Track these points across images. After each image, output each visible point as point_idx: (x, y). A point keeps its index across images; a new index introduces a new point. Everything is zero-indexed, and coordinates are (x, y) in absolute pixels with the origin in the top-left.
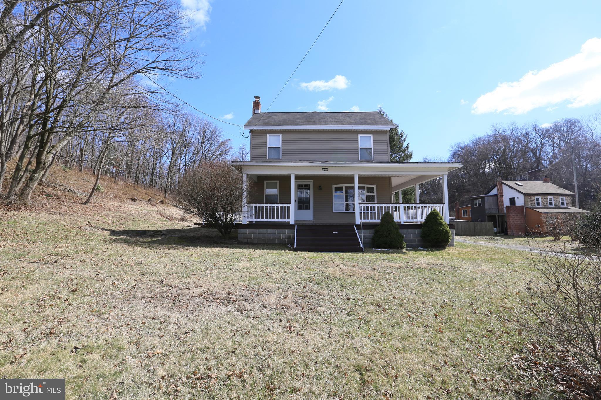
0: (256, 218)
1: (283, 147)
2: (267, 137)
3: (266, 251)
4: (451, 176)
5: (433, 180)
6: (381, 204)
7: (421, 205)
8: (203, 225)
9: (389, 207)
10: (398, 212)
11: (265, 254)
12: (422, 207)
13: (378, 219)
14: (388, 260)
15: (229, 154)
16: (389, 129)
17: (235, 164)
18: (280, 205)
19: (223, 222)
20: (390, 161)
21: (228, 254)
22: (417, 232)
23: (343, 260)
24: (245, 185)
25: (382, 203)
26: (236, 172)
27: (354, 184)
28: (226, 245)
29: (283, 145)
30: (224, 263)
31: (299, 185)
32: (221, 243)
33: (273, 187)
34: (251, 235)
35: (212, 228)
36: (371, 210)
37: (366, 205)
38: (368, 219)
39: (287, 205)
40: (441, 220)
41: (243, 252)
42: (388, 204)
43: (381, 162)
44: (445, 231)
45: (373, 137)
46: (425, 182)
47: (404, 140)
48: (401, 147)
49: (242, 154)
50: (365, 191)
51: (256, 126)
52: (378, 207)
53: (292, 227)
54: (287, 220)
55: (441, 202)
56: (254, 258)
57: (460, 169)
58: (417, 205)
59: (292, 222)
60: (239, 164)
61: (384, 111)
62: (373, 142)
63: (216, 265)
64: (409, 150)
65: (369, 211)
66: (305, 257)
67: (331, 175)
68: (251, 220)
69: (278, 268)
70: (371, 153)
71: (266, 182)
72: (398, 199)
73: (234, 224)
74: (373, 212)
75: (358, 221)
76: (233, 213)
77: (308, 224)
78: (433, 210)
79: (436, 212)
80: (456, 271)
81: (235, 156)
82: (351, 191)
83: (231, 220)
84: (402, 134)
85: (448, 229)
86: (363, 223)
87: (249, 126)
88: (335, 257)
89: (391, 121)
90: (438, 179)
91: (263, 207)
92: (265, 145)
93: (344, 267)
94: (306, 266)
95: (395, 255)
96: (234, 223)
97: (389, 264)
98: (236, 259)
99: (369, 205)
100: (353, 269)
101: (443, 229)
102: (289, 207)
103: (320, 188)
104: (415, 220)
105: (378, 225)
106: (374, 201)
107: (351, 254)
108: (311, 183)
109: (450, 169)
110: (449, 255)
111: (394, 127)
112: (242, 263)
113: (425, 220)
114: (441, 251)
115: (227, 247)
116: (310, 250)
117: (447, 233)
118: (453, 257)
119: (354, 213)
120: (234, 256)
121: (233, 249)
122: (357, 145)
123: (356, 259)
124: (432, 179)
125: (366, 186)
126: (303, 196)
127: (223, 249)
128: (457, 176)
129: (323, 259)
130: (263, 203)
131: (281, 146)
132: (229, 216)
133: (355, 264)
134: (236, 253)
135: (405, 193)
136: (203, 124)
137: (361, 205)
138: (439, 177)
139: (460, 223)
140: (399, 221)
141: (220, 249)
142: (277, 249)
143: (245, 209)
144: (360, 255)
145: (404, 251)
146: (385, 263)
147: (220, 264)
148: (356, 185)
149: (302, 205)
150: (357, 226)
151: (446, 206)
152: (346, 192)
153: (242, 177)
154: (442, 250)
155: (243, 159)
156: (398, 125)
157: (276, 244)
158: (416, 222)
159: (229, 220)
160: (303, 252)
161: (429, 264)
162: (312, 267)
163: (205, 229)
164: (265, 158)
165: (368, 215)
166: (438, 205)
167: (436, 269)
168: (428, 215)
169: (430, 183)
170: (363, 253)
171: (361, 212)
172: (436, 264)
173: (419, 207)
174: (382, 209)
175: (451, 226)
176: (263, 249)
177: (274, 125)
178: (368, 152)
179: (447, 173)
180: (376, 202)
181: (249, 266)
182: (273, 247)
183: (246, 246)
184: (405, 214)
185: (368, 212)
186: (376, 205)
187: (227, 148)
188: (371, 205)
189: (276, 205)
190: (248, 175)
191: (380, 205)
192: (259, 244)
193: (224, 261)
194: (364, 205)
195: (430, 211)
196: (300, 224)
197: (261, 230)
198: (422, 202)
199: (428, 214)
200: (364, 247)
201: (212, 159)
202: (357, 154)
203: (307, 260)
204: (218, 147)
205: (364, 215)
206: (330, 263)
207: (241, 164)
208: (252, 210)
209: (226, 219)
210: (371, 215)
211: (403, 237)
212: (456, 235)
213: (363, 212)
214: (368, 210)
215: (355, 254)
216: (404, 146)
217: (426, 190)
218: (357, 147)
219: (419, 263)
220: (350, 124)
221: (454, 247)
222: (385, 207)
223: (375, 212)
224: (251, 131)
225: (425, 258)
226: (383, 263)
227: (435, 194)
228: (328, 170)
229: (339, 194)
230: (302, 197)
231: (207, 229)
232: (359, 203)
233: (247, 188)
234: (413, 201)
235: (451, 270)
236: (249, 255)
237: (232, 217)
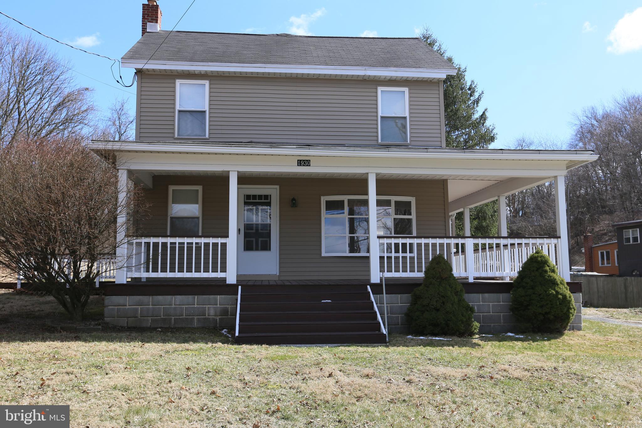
0: (148, 271)
1: (212, 111)
2: (174, 87)
3: (170, 346)
4: (575, 178)
5: (538, 187)
6: (425, 237)
7: (510, 241)
8: (19, 287)
9: (441, 245)
10: (461, 257)
11: (167, 352)
12: (513, 245)
13: (420, 271)
14: (440, 362)
15: (86, 122)
16: (443, 76)
17: (101, 146)
18: (203, 241)
19: (67, 280)
20: (444, 145)
21: (79, 355)
22: (502, 299)
23: (343, 361)
24: (122, 197)
25: (428, 237)
26: (104, 164)
27: (367, 194)
28: (73, 335)
29: (212, 107)
30: (67, 377)
31: (248, 197)
32: (63, 329)
33: (190, 199)
34: (137, 309)
35: (41, 295)
36: (404, 251)
37: (393, 241)
38: (397, 270)
39: (220, 241)
40: (552, 274)
41: (115, 350)
42: (440, 237)
43: (426, 148)
44: (560, 296)
45: (410, 93)
46: (520, 190)
47: (477, 101)
48: (470, 117)
49: (117, 123)
50: (391, 210)
51: (150, 61)
52: (419, 245)
53: (232, 289)
54: (220, 275)
55: (553, 234)
56: (142, 362)
57: (594, 164)
58: (502, 242)
59: (231, 278)
60: (109, 146)
61: (434, 37)
62: (410, 105)
63: (47, 382)
64: (488, 123)
65: (401, 255)
66: (258, 357)
67: (318, 174)
68: (136, 275)
69: (195, 384)
70: (405, 127)
71: (171, 188)
72: (462, 229)
73: (97, 285)
74: (408, 255)
75: (375, 276)
76: (93, 259)
77: (267, 283)
78: (537, 253)
79: (542, 257)
80: (586, 384)
81: (102, 126)
82: (363, 209)
83: (88, 275)
84: (472, 90)
85: (568, 293)
86: (387, 279)
87: (132, 61)
88: (325, 356)
89: (450, 60)
90: (547, 184)
91: (164, 245)
92: (172, 106)
93: (344, 379)
94: (260, 379)
95: (456, 351)
96: (97, 280)
97: (441, 370)
98: (97, 367)
99: (400, 241)
100: (365, 382)
101: (557, 293)
102: (224, 245)
103: (294, 203)
104: (497, 274)
105: (420, 285)
106: (411, 233)
107: (360, 349)
108: (273, 191)
109: (570, 164)
110: (570, 350)
111: (454, 73)
112: (112, 375)
113: (519, 273)
114: (553, 341)
115: (77, 339)
116: (270, 342)
117: (565, 302)
118: (580, 353)
119: (368, 258)
120: (92, 360)
121: (92, 344)
122: (374, 110)
123: (370, 361)
125: (394, 199)
126: (257, 220)
127: (67, 344)
128: (588, 178)
129: (299, 362)
130: (166, 236)
131: (207, 108)
132: (84, 266)
133: (369, 371)
134: (99, 351)
137: (382, 241)
138: (550, 180)
139: (594, 279)
140: (463, 275)
141: (58, 344)
142: (195, 341)
143: (122, 251)
144: (380, 350)
145: (475, 341)
146: (433, 369)
147: (57, 379)
148: (372, 197)
149: (254, 240)
150: (373, 286)
151: (563, 243)
152: (351, 212)
153: (116, 177)
154: (556, 338)
155: (121, 135)
156: (463, 68)
157: (195, 328)
158: (502, 278)
159: (82, 275)
160: (255, 347)
161: (528, 370)
162: (274, 379)
163: (23, 297)
164: (171, 135)
165: (397, 263)
166: (546, 241)
167: (543, 380)
168: (526, 263)
169: (532, 194)
170: (387, 346)
171: (382, 255)
172: (542, 369)
173: (505, 246)
174: (427, 250)
175: (575, 287)
176: (164, 341)
177: (192, 60)
178: (399, 125)
179: (565, 172)
180: (414, 234)
181: (128, 383)
182: (187, 335)
183: (123, 335)
184: (477, 260)
185: (397, 255)
186: (415, 241)
187: (83, 109)
188: (404, 241)
189: (194, 240)
190: (131, 173)
191: (423, 241)
192: (155, 329)
193: (68, 373)
194: (389, 241)
195: (530, 253)
196: (250, 283)
197: (160, 298)
198: (512, 234)
199: (525, 260)
200: (390, 333)
201: (44, 132)
202: (375, 130)
203: (264, 363)
204: (59, 105)
205: (389, 263)
206: (313, 369)
207: (117, 146)
208: (138, 254)
209: (77, 273)
210: (404, 263)
211: (471, 310)
212: (587, 304)
213: (386, 255)
214: (397, 251)
215: (370, 349)
216: (477, 116)
217: (522, 209)
218: (375, 114)
219: (506, 367)
220: (359, 63)
221: (581, 333)
222: (434, 245)
223: (412, 255)
224: (139, 72)
225: (520, 356)
226: (430, 367)
227: (541, 216)
228: (311, 163)
229: (335, 216)
230: (254, 222)
231: (27, 298)
232: (379, 237)
233: (128, 205)
234: (494, 231)
235: (574, 382)
236: (131, 355)
237: (90, 268)
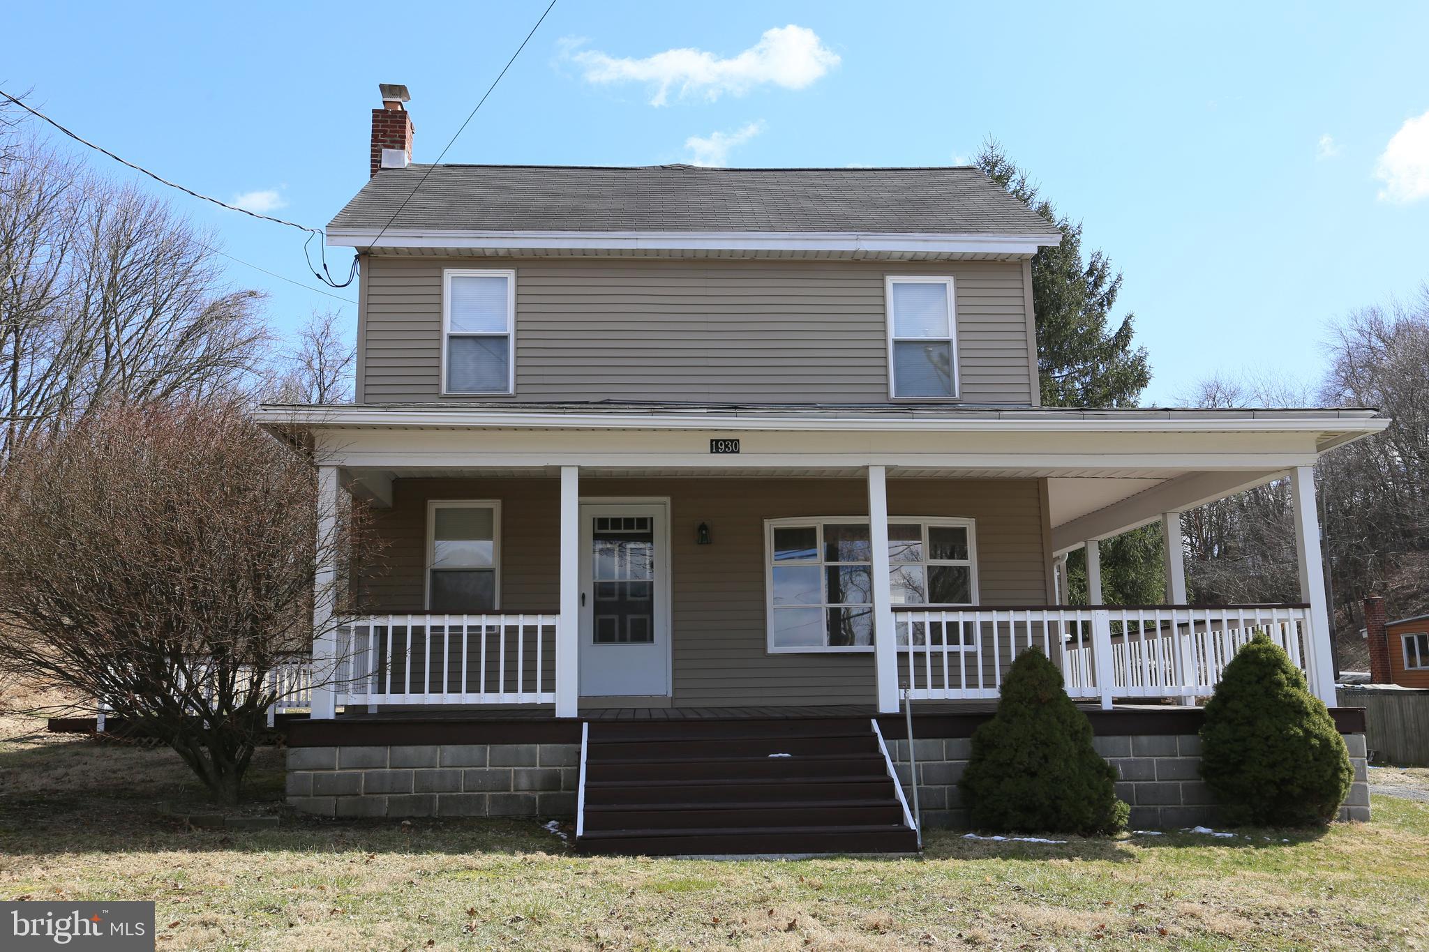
0: (381, 690)
1: (522, 335)
2: (440, 286)
3: (430, 860)
5: (1254, 491)
6: (1000, 609)
7: (1193, 616)
8: (100, 727)
9: (1037, 626)
10: (1082, 650)
11: (425, 874)
12: (1200, 624)
13: (989, 684)
14: (1042, 896)
15: (249, 363)
16: (1031, 249)
17: (283, 417)
18: (503, 621)
19: (206, 713)
20: (1037, 401)
21: (230, 881)
22: (1181, 748)
23: (820, 894)
24: (327, 528)
25: (1006, 609)
27: (865, 512)
28: (218, 836)
29: (522, 326)
30: (203, 934)
31: (602, 523)
32: (196, 822)
33: (474, 529)
34: (358, 777)
35: (148, 747)
36: (953, 640)
37: (927, 618)
38: (938, 684)
39: (540, 621)
40: (1293, 690)
41: (310, 869)
42: (1034, 609)
43: (996, 410)
44: (1315, 742)
45: (957, 288)
46: (1210, 500)
49: (316, 365)
50: (922, 546)
51: (389, 231)
52: (987, 626)
53: (568, 730)
54: (540, 698)
55: (1292, 598)
56: (368, 897)
57: (1381, 438)
58: (1176, 617)
59: (567, 708)
60: (302, 417)
61: (1008, 161)
62: (958, 315)
63: (160, 945)
64: (1133, 346)
65: (945, 648)
66: (628, 884)
67: (757, 470)
68: (356, 700)
69: (487, 949)
70: (947, 361)
71: (434, 505)
72: (1084, 588)
73: (271, 722)
74: (962, 648)
75: (889, 699)
76: (261, 666)
77: (646, 716)
78: (1256, 641)
79: (1270, 650)
81: (282, 371)
83: (250, 702)
84: (1096, 272)
85: (1332, 733)
86: (916, 705)
87: (350, 231)
88: (778, 881)
89: (1045, 210)
90: (1274, 485)
91: (418, 631)
92: (434, 326)
93: (823, 936)
95: (1077, 868)
96: (270, 712)
97: (1044, 914)
98: (269, 909)
99: (944, 618)
100: (871, 941)
101: (1308, 733)
102: (550, 631)
103: (703, 534)
104: (1167, 691)
105: (989, 716)
106: (966, 598)
107: (859, 865)
108: (658, 509)
109: (1325, 441)
110: (1344, 868)
111: (1056, 241)
112: (302, 927)
113: (1218, 687)
114: (1302, 847)
116: (655, 850)
117: (1328, 756)
118: (1368, 875)
119: (871, 656)
120: (259, 894)
121: (259, 857)
122: (879, 327)
124: (1243, 489)
125: (926, 522)
126: (623, 574)
128: (1369, 469)
129: (720, 895)
130: (421, 612)
131: (510, 330)
132: (242, 681)
133: (880, 916)
134: (275, 873)
135: (1116, 557)
136: (111, 212)
137: (902, 617)
138: (1280, 476)
139: (1393, 700)
140: (1089, 692)
141: (184, 857)
142: (486, 848)
143: (326, 646)
144: (902, 867)
145: (1121, 845)
146: (1026, 911)
147: (181, 938)
148: (879, 518)
149: (616, 617)
150: (885, 720)
151: (1318, 618)
152: (832, 554)
153: (313, 482)
154: (1309, 839)
155: (323, 393)
156: (1074, 227)
158: (1178, 700)
159: (239, 702)
160: (621, 861)
161: (1247, 915)
163: (109, 750)
164: (433, 390)
165: (937, 667)
166: (1276, 614)
168: (1231, 665)
169: (1240, 507)
170: (919, 859)
171: (903, 649)
172: (1280, 912)
173: (1183, 626)
174: (1004, 636)
175: (1348, 719)
176: (418, 849)
177: (477, 226)
178: (934, 360)
179: (1314, 458)
180: (975, 601)
181: (337, 945)
182: (469, 835)
183: (328, 834)
184: (1118, 660)
185: (937, 648)
186: (978, 618)
188: (952, 617)
189: (484, 621)
190: (345, 474)
191: (995, 617)
192: (397, 821)
193: (205, 924)
194: (918, 618)
195: (1242, 641)
196: (606, 717)
197: (409, 751)
198: (1200, 599)
199: (1229, 657)
200: (923, 829)
201: (159, 388)
202: (880, 372)
203: (642, 899)
204: (192, 330)
205: (920, 667)
206: (753, 912)
207: (317, 416)
208: (361, 652)
209: (226, 695)
210: (954, 666)
211: (1110, 773)
212: (1379, 759)
213: (911, 649)
214: (936, 640)
215: (880, 865)
216: (1112, 324)
217: (1220, 540)
218: (881, 336)
219: (1196, 906)
220: (843, 226)
221: (1368, 826)
222: (1020, 626)
223: (970, 648)
224: (364, 255)
225: (1227, 880)
226: (1018, 907)
227: (1265, 557)
228: (742, 448)
229: (797, 562)
230: (616, 578)
231: (118, 753)
232: (895, 610)
233: (339, 544)
236: (344, 882)
237: (255, 685)
